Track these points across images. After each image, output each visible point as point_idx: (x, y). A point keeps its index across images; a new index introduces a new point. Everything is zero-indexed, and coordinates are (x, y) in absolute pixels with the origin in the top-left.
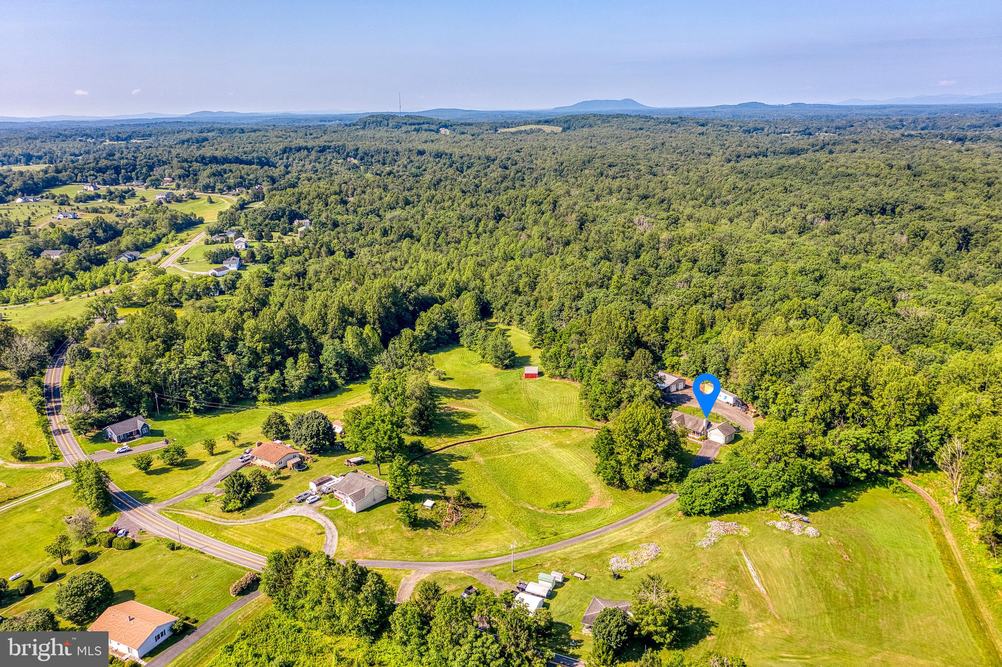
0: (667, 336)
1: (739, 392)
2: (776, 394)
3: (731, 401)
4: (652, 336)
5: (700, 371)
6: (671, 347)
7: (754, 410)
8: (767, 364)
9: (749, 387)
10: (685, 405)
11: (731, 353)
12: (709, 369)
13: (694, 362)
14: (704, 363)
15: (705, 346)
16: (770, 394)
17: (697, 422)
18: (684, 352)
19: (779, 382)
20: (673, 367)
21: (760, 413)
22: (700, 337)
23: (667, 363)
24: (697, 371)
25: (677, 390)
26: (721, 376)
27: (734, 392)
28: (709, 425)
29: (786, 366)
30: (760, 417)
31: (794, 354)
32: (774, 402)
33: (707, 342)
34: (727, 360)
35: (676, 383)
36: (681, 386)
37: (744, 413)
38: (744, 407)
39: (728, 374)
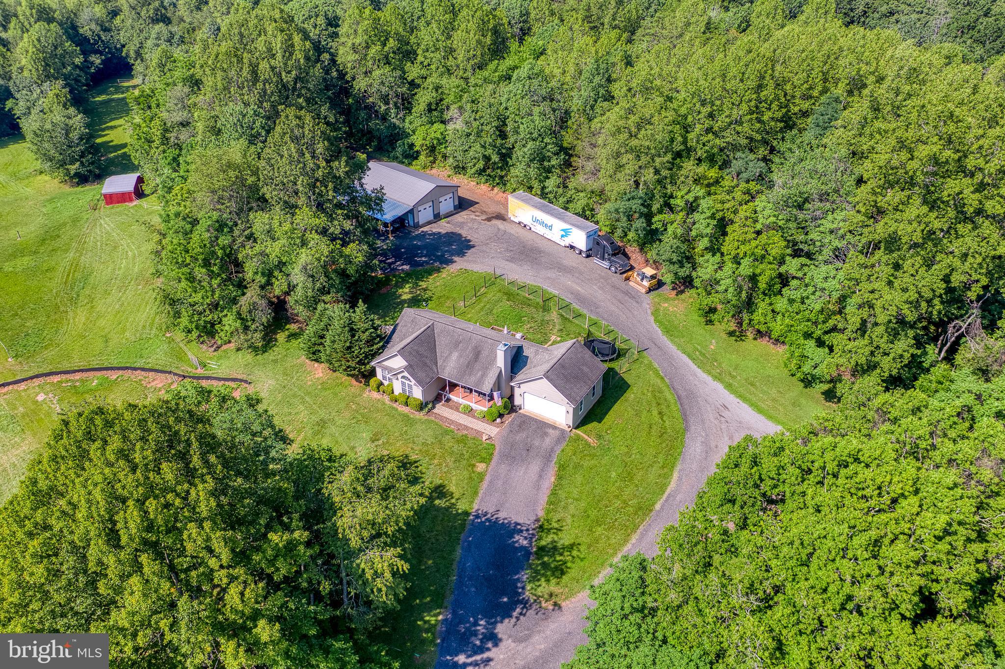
0: (413, 71)
1: (602, 213)
2: (722, 226)
3: (579, 239)
4: (377, 73)
5: (495, 158)
6: (423, 98)
7: (649, 271)
8: (687, 129)
9: (636, 205)
10: (452, 268)
11: (576, 104)
12: (518, 153)
13: (479, 135)
14: (503, 135)
15: (505, 89)
16: (703, 225)
17: (477, 354)
18: (453, 112)
19: (727, 183)
20: (432, 149)
21: (668, 278)
22: (492, 66)
23: (417, 140)
24: (487, 158)
25: (437, 217)
26: (549, 170)
27: (587, 214)
28: (517, 360)
29: (746, 128)
30: (666, 290)
31: (768, 93)
32: (713, 249)
33: (508, 78)
34: (564, 120)
35: (432, 198)
36: (446, 204)
37: (618, 279)
38: (619, 260)
39: (568, 164)
